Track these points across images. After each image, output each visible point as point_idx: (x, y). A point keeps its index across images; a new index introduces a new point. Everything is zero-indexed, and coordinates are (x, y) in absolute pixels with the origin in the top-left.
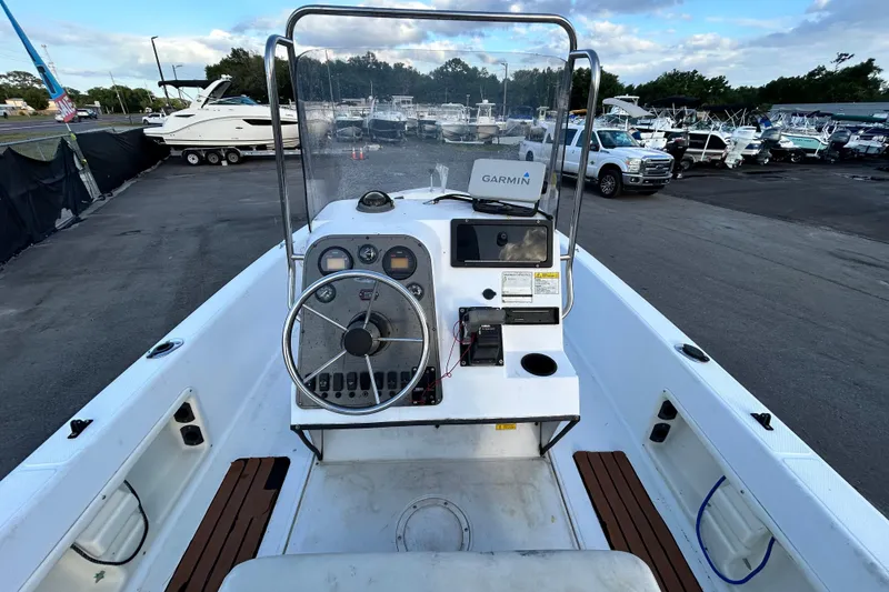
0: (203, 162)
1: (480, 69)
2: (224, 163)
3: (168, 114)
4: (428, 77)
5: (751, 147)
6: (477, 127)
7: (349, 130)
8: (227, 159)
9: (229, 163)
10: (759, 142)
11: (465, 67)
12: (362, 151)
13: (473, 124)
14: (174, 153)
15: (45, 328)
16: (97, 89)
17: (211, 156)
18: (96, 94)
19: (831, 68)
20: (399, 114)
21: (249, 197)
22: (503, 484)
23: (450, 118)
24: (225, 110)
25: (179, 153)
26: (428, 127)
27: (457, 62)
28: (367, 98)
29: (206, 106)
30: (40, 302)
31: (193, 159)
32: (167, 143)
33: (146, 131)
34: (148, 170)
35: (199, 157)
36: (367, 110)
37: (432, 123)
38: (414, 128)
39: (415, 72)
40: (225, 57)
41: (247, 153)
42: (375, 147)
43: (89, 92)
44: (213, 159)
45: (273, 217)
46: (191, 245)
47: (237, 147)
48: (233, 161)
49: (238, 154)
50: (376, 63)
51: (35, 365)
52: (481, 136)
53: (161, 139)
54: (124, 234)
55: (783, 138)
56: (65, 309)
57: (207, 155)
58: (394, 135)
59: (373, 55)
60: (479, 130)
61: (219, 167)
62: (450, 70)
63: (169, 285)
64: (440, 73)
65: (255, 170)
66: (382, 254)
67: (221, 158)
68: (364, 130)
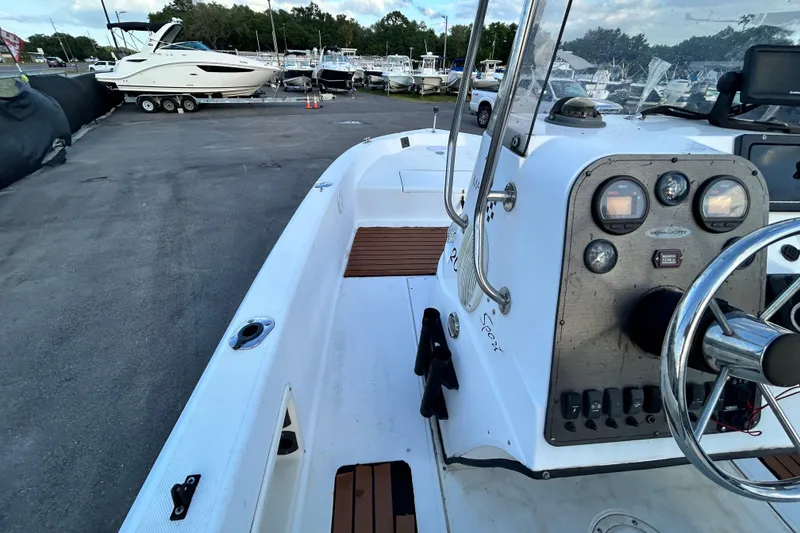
0: (158, 109)
1: (419, 23)
2: (180, 111)
3: (119, 59)
4: (369, 30)
5: (681, 100)
6: (423, 79)
7: (300, 80)
8: (182, 106)
9: (186, 111)
10: (688, 95)
11: (405, 20)
12: (316, 99)
13: (418, 75)
14: (128, 99)
15: (21, 281)
16: (39, 36)
17: (166, 102)
18: (37, 41)
19: (739, 28)
20: (347, 64)
21: (213, 143)
22: (688, 489)
23: (396, 70)
24: (178, 55)
25: (133, 100)
26: (374, 78)
27: (397, 14)
28: (311, 49)
29: (158, 51)
30: (12, 252)
31: (148, 106)
32: (120, 89)
33: (97, 76)
34: (103, 117)
35: (155, 104)
36: (315, 61)
37: (379, 74)
38: (360, 80)
39: (357, 25)
40: (168, 5)
41: (203, 101)
42: (328, 97)
43: (30, 38)
44: (169, 106)
45: (240, 164)
46: (164, 193)
47: (192, 94)
48: (190, 109)
49: (194, 101)
50: (319, 14)
51: (18, 322)
52: (426, 87)
53: (114, 85)
54: (89, 181)
55: (708, 93)
56: (41, 259)
57: (162, 102)
58: (342, 85)
59: (316, 6)
60: (425, 81)
61: (174, 115)
62: (391, 22)
63: (149, 234)
64: (380, 25)
65: (213, 118)
66: (694, 187)
67: (177, 106)
68: (314, 80)
